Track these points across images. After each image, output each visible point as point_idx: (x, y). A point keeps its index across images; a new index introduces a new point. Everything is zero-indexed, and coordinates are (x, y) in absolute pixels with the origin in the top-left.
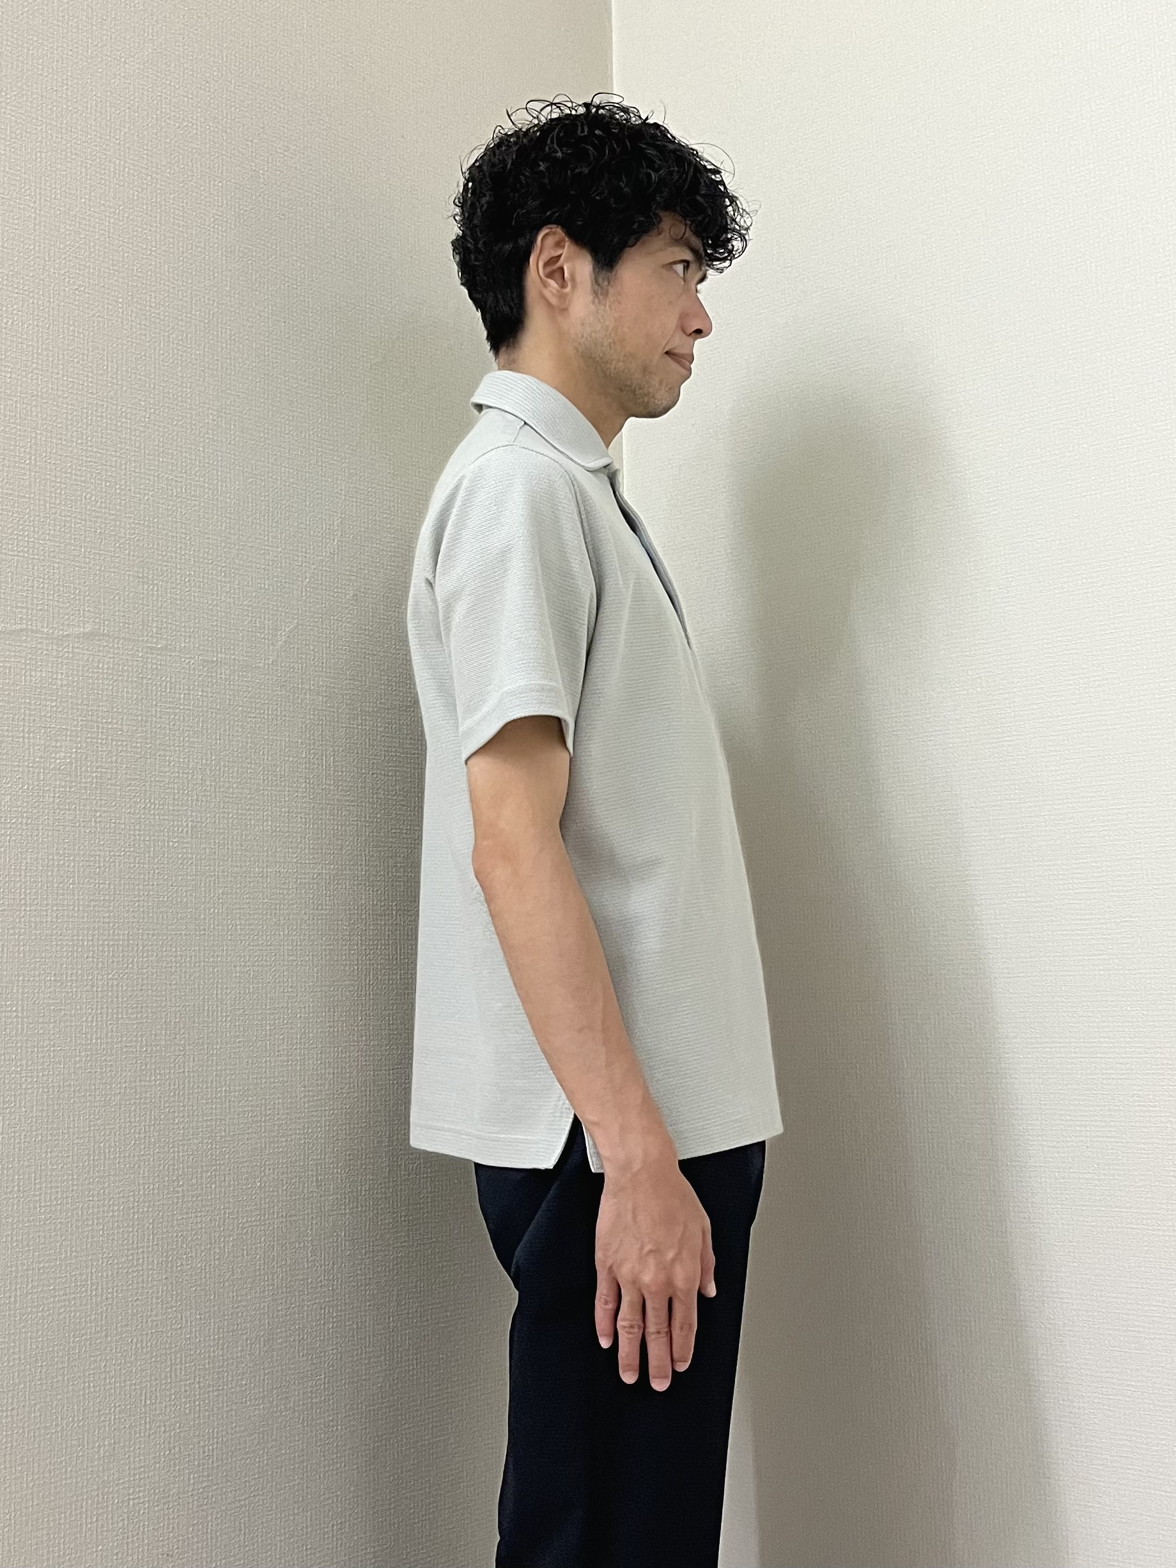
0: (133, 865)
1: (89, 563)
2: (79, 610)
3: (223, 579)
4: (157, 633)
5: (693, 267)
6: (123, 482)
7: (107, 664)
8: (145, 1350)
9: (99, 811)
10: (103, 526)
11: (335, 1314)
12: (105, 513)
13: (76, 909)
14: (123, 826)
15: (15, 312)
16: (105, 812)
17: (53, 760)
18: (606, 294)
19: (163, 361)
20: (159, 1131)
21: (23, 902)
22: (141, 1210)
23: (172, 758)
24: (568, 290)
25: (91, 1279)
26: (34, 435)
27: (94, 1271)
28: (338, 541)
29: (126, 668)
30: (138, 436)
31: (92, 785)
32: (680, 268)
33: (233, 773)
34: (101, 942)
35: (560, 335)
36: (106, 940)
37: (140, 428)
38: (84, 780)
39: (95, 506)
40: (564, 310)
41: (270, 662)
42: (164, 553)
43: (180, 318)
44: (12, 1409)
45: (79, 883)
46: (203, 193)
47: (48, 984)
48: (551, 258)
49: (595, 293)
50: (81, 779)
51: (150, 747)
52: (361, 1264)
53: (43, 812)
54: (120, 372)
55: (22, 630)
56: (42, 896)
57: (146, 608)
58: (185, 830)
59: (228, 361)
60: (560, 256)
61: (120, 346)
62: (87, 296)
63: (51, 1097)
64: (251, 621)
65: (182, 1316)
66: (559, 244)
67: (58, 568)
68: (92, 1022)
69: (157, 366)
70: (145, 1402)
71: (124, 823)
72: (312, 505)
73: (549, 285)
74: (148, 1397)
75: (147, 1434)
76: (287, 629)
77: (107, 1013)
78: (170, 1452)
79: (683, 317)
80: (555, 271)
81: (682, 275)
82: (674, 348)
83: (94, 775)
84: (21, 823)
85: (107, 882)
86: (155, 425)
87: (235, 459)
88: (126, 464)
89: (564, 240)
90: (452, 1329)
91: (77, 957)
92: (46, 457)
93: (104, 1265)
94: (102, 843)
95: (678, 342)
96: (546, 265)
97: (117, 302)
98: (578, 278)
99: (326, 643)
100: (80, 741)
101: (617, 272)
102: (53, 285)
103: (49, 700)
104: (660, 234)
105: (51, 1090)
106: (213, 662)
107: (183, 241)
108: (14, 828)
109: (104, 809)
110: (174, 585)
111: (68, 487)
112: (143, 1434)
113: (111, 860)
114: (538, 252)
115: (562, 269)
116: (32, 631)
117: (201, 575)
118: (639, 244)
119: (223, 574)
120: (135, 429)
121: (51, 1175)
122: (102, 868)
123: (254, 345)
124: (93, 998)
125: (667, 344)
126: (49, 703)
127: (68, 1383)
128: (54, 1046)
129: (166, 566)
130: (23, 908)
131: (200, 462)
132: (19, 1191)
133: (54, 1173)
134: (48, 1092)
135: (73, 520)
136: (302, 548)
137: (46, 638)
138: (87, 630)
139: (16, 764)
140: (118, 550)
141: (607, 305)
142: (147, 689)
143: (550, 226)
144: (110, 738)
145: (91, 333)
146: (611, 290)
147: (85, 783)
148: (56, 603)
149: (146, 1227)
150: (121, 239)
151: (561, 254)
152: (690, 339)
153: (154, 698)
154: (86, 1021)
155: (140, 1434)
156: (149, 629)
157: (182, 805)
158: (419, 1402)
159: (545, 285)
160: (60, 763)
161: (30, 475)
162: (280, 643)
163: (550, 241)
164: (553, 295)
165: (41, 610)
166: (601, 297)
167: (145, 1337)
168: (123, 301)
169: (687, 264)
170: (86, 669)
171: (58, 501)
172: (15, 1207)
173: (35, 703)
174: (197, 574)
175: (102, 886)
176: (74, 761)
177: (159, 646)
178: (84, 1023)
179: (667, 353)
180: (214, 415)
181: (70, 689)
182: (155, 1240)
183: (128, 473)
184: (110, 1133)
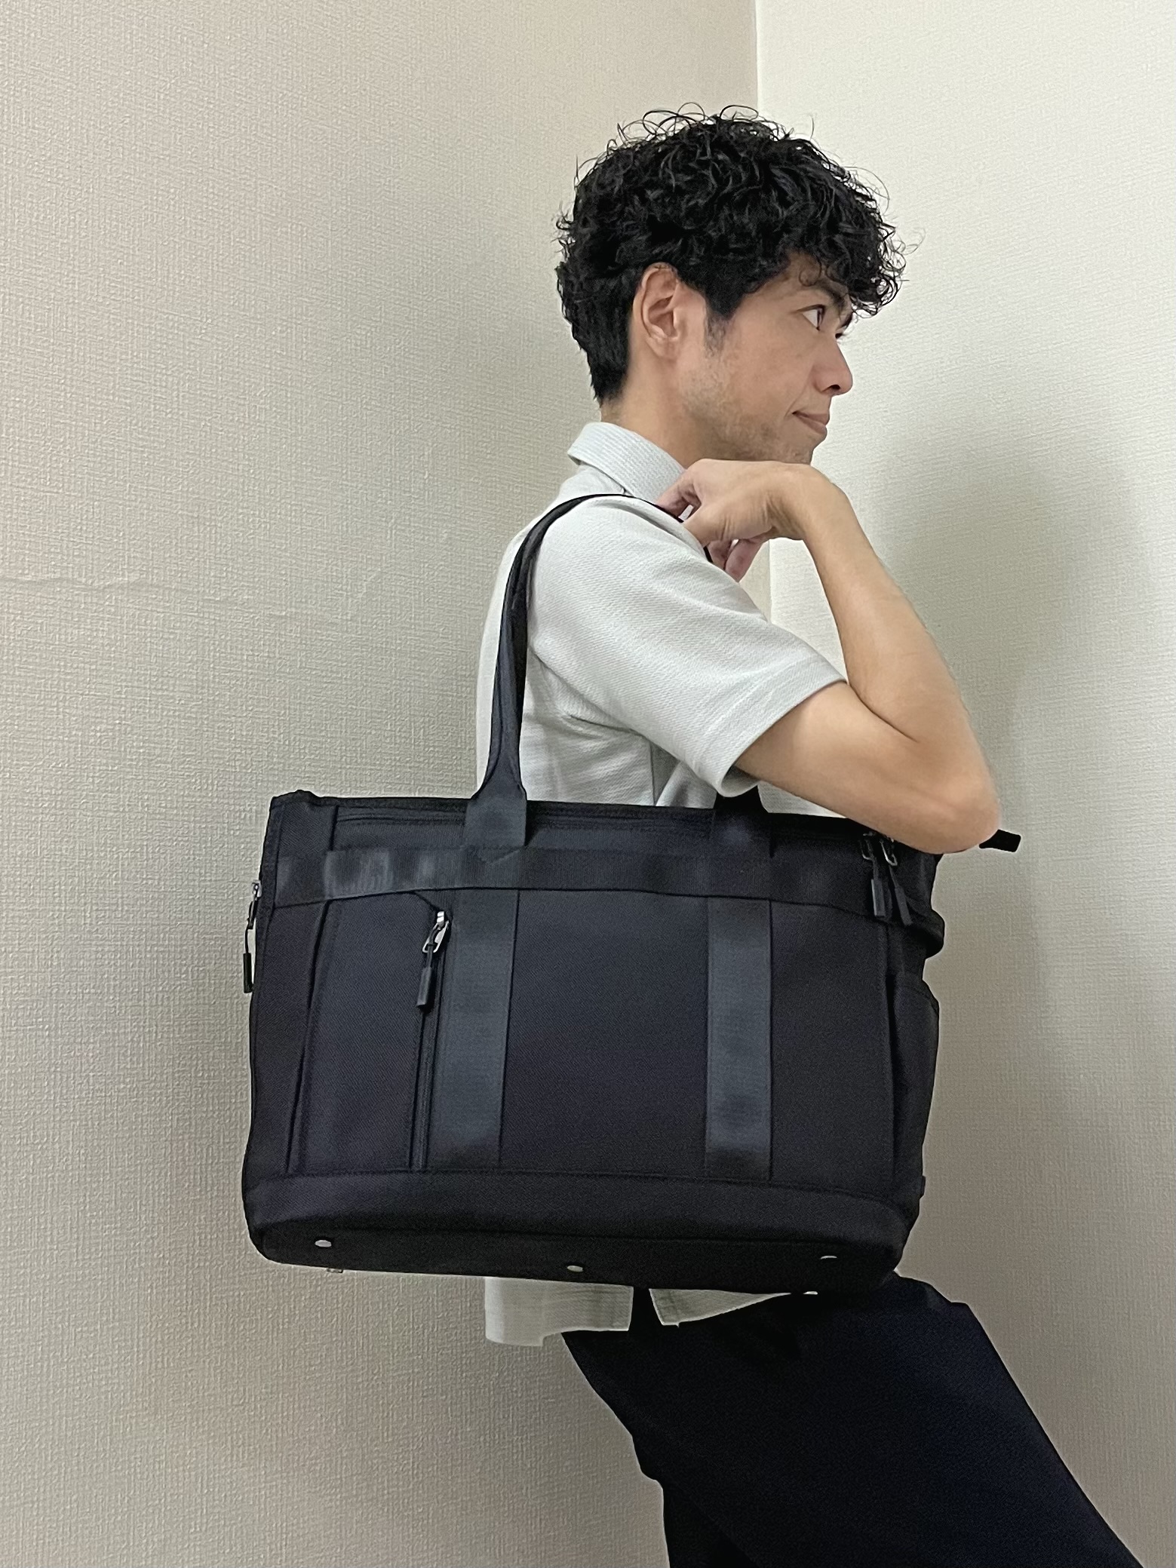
0: (186, 857)
1: (136, 500)
2: (123, 556)
3: (293, 520)
4: (215, 583)
5: (831, 312)
6: (175, 406)
7: (156, 620)
8: (201, 1430)
9: (147, 793)
10: (151, 457)
11: (426, 1387)
12: (154, 442)
13: (120, 909)
14: (175, 811)
15: (48, 204)
16: (154, 794)
17: (93, 733)
18: (721, 348)
19: (222, 262)
20: (218, 1171)
21: (57, 901)
22: (196, 1265)
23: (233, 731)
24: (675, 339)
25: (138, 1346)
26: (69, 350)
27: (141, 1335)
28: (429, 474)
29: (178, 624)
30: (193, 351)
31: (138, 762)
32: (813, 315)
33: (304, 748)
34: (149, 949)
35: (669, 393)
36: (156, 945)
37: (196, 342)
38: (128, 757)
39: (142, 433)
40: (671, 362)
41: (349, 618)
42: (224, 489)
43: (243, 211)
44: (45, 1500)
45: (123, 878)
46: (270, 64)
47: (87, 997)
48: (659, 302)
49: (709, 345)
50: (126, 755)
51: (207, 719)
52: (456, 1328)
53: (81, 795)
54: (171, 275)
55: (56, 580)
56: (80, 894)
57: (202, 553)
58: (248, 816)
59: (299, 262)
60: (669, 299)
61: (172, 245)
62: (133, 185)
63: (91, 1130)
64: (326, 569)
65: (244, 1390)
66: (668, 285)
67: (99, 506)
68: (139, 1043)
69: (215, 269)
70: (201, 1491)
71: (176, 808)
72: (398, 432)
73: (655, 333)
74: (205, 1486)
75: (204, 1529)
76: (369, 579)
77: (156, 1032)
78: (231, 1549)
79: (815, 370)
80: (662, 315)
81: (816, 324)
82: (804, 408)
83: (141, 751)
84: (55, 807)
85: (157, 877)
86: (212, 337)
87: (307, 378)
88: (178, 384)
89: (674, 281)
90: (565, 1404)
91: (121, 966)
92: (83, 375)
93: (153, 1329)
94: (150, 831)
95: (809, 401)
96: (652, 308)
97: (168, 192)
98: (690, 327)
99: (414, 595)
100: (125, 711)
101: (734, 321)
102: (92, 172)
103: (87, 663)
104: (787, 279)
105: (90, 1123)
106: (282, 617)
107: (246, 120)
108: (47, 814)
109: (152, 791)
110: (235, 527)
111: (111, 411)
112: (198, 1529)
113: (161, 851)
114: (643, 294)
115: (671, 313)
116: (68, 580)
117: (268, 514)
118: (761, 291)
119: (293, 514)
120: (190, 343)
121: (90, 1223)
122: (151, 861)
123: (330, 243)
124: (140, 1014)
125: (794, 403)
126: (87, 666)
127: (111, 1468)
128: (92, 1071)
129: (226, 504)
130: (57, 908)
131: (266, 381)
132: (52, 1241)
133: (93, 1221)
134: (87, 1125)
135: (117, 450)
136: (387, 482)
137: (84, 590)
138: (132, 580)
139: (49, 737)
140: (168, 485)
141: (722, 359)
142: (203, 649)
143: (657, 264)
144: (160, 707)
145: (138, 230)
146: (727, 343)
147: (132, 760)
148: (96, 548)
149: (202, 1285)
150: (172, 118)
151: (671, 297)
152: (825, 397)
153: (212, 660)
154: (132, 1040)
155: (196, 1528)
156: (206, 578)
157: (245, 786)
158: (524, 1491)
159: (650, 333)
160: (100, 737)
161: (65, 396)
162: (360, 596)
163: (659, 281)
164: (658, 344)
165: (78, 556)
166: (715, 350)
167: (201, 1414)
168: (175, 191)
169: (822, 310)
170: (131, 626)
171: (98, 428)
172: (48, 1261)
173: (71, 666)
174: (262, 513)
175: (150, 882)
176: (117, 734)
177: (218, 599)
178: (130, 1044)
179: (794, 413)
180: (283, 326)
181: (113, 649)
182: (214, 1299)
183: (181, 394)
184: (160, 1173)
